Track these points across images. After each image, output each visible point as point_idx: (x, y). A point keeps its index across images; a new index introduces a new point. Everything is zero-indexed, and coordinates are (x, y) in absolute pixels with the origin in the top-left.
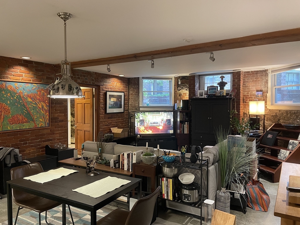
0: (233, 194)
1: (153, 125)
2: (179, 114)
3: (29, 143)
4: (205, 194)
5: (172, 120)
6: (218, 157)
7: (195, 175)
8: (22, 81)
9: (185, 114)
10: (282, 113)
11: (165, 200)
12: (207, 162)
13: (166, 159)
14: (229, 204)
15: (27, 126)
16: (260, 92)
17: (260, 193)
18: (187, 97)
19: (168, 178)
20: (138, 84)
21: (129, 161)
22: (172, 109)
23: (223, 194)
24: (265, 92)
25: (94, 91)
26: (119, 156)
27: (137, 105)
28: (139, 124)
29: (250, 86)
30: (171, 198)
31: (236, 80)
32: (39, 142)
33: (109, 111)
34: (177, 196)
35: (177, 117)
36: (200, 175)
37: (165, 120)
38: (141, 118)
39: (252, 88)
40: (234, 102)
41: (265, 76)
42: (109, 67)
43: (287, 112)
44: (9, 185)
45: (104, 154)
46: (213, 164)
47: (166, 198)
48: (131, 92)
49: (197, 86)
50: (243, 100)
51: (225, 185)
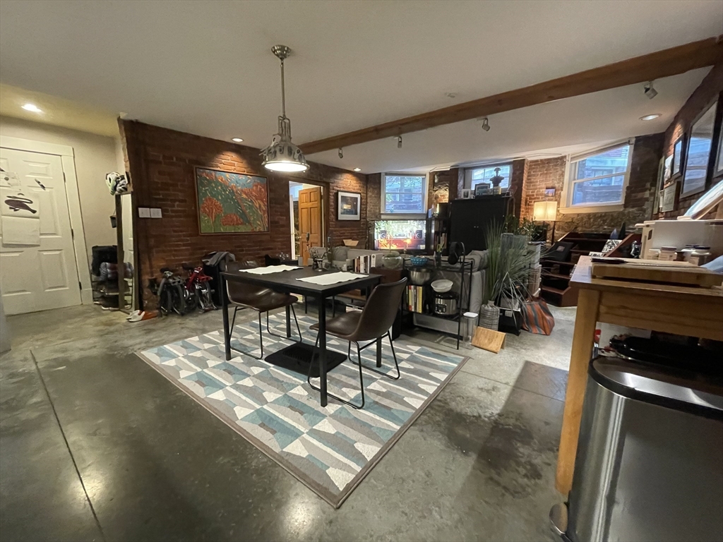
0: (503, 312)
1: (398, 238)
2: (433, 223)
3: (246, 250)
4: (466, 307)
5: (424, 231)
6: (486, 261)
7: (454, 282)
8: (235, 172)
9: (442, 222)
10: (582, 218)
11: (413, 312)
12: (472, 264)
13: (416, 261)
14: (497, 322)
15: (242, 229)
16: (551, 190)
17: (541, 312)
18: (446, 200)
19: (416, 285)
20: (380, 183)
21: (366, 266)
22: (425, 218)
23: (490, 308)
24: (559, 190)
25: (322, 191)
26: (354, 260)
27: (378, 211)
28: (380, 236)
29: (537, 182)
30: (420, 310)
31: (518, 173)
32: (258, 250)
33: (341, 217)
34: (428, 308)
35: (431, 227)
36: (459, 284)
37: (415, 232)
38: (383, 229)
39: (539, 185)
40: (513, 205)
41: (561, 165)
42: (341, 152)
43: (589, 215)
44: (223, 276)
45: (334, 262)
46: (478, 270)
47: (413, 310)
48: (370, 194)
49: (461, 183)
50: (526, 201)
51: (494, 297)
